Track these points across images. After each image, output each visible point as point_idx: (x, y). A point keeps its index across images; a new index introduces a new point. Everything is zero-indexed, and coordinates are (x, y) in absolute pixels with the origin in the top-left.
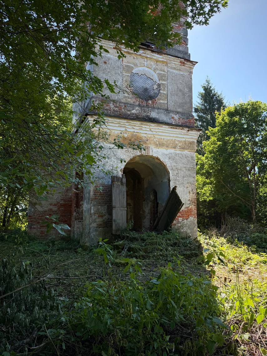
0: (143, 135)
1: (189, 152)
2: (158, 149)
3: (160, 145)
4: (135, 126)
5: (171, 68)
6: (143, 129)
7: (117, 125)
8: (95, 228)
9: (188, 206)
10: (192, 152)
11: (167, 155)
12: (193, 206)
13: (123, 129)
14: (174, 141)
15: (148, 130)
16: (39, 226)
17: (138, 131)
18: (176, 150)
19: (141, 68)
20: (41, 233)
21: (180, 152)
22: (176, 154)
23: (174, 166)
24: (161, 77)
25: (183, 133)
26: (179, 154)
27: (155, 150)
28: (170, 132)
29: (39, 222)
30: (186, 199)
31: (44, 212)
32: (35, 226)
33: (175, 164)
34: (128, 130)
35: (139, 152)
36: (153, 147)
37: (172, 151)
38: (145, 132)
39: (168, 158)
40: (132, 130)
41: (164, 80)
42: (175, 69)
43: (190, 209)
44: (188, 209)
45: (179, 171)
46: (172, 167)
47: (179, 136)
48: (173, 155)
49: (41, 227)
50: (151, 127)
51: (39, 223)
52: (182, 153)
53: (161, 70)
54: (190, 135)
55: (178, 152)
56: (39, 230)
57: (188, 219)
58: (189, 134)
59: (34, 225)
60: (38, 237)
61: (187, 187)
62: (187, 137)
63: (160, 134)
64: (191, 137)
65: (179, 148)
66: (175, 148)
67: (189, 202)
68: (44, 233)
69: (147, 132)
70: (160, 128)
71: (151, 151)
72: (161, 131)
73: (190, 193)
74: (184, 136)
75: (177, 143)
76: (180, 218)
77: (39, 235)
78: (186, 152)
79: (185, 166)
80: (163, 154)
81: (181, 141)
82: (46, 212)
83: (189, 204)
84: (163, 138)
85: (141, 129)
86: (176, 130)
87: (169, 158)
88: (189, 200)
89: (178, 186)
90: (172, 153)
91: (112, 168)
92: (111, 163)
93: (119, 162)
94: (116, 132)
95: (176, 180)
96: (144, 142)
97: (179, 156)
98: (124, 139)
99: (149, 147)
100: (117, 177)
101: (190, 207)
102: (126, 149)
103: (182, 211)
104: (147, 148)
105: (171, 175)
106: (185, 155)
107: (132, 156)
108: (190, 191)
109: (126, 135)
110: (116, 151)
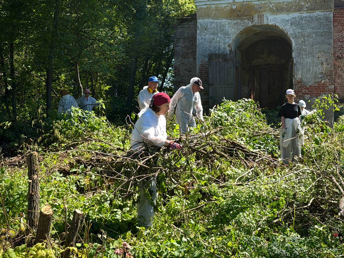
0: (254, 3)
1: (322, 13)
2: (275, 16)
3: (278, 10)
9: (319, 80)
10: (326, 11)
11: (288, 21)
12: (327, 80)
13: (231, 1)
18: (301, 13)
21: (308, 15)
22: (302, 18)
23: (299, 33)
26: (306, 17)
27: (271, 17)
30: (316, 72)
33: (300, 31)
34: (237, 1)
35: (250, 23)
36: (268, 15)
37: (297, 15)
39: (289, 24)
43: (323, 84)
44: (320, 84)
45: (306, 38)
46: (295, 34)
48: (298, 19)
52: (312, 15)
55: (305, 15)
57: (319, 96)
61: (318, 57)
66: (299, 10)
67: (320, 76)
71: (265, 19)
73: (322, 64)
75: (303, 4)
76: (306, 96)
78: (318, 13)
79: (316, 30)
80: (283, 20)
83: (321, 78)
87: (291, 24)
88: (321, 73)
89: (304, 56)
90: (295, 18)
91: (218, 44)
92: (218, 39)
93: (227, 37)
94: (223, 6)
95: (301, 49)
96: (257, 11)
97: (305, 20)
98: (232, 11)
99: (263, 15)
100: (216, 54)
101: (323, 82)
102: (235, 22)
103: (310, 86)
104: (261, 17)
105: (294, 44)
106: (316, 17)
107: (242, 28)
108: (322, 62)
109: (234, 7)
110: (224, 26)
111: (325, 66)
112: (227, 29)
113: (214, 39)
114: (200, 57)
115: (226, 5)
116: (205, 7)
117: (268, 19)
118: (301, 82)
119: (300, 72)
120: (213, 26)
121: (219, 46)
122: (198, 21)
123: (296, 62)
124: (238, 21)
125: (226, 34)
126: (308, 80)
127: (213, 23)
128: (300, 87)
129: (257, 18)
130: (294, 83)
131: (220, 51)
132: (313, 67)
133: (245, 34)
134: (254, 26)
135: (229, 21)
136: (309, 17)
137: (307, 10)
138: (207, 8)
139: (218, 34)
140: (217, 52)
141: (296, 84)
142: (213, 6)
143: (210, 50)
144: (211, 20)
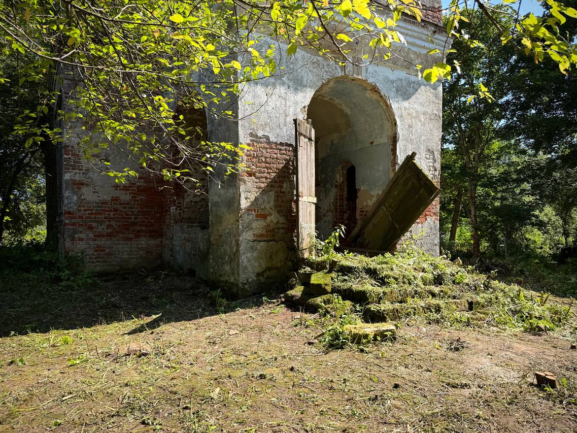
2: (376, 68)
8: (251, 244)
11: (392, 82)
14: (408, 53)
16: (91, 235)
18: (409, 74)
20: (96, 251)
21: (416, 79)
22: (409, 83)
23: (406, 109)
25: (424, 37)
26: (414, 83)
29: (91, 225)
31: (102, 203)
32: (82, 236)
33: (407, 105)
35: (340, 70)
37: (403, 74)
39: (394, 89)
45: (413, 120)
46: (401, 109)
47: (418, 42)
49: (95, 236)
51: (90, 228)
52: (421, 80)
54: (436, 43)
56: (91, 243)
57: (425, 222)
58: (435, 41)
59: (81, 232)
60: (90, 258)
61: (426, 157)
62: (431, 45)
66: (408, 68)
68: (104, 251)
73: (430, 168)
74: (426, 45)
75: (412, 56)
77: (92, 254)
79: (424, 109)
80: (387, 80)
81: (420, 54)
82: (106, 203)
86: (413, 27)
87: (397, 90)
90: (402, 80)
99: (361, 60)
102: (315, 59)
104: (357, 61)
106: (425, 87)
107: (325, 77)
108: (430, 165)
123: (401, 161)
124: (319, 58)
129: (351, 63)
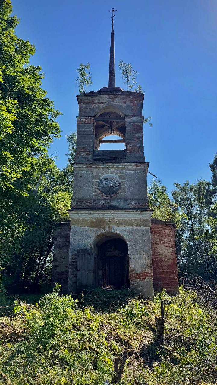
0: (106, 218)
1: (144, 228)
3: (120, 224)
4: (99, 213)
5: (128, 170)
6: (106, 214)
7: (87, 214)
9: (144, 269)
10: (147, 227)
11: (125, 231)
12: (149, 269)
13: (92, 216)
14: (131, 221)
15: (110, 215)
17: (102, 216)
18: (133, 227)
19: (106, 175)
21: (137, 228)
22: (133, 230)
23: (132, 238)
24: (121, 177)
25: (137, 214)
26: (135, 229)
27: (115, 228)
28: (128, 214)
30: (142, 264)
33: (132, 237)
34: (95, 216)
35: (103, 231)
36: (114, 226)
37: (130, 227)
38: (107, 216)
40: (98, 216)
41: (123, 179)
42: (131, 170)
43: (147, 272)
44: (145, 272)
45: (136, 242)
46: (129, 239)
47: (134, 216)
48: (131, 230)
50: (112, 213)
52: (139, 228)
53: (121, 173)
54: (144, 215)
55: (135, 228)
57: (144, 280)
61: (143, 255)
62: (142, 216)
63: (119, 216)
64: (145, 216)
65: (135, 225)
66: (131, 225)
67: (145, 267)
69: (109, 216)
70: (118, 212)
71: (112, 229)
72: (119, 214)
73: (146, 259)
74: (139, 216)
75: (133, 221)
76: (137, 279)
78: (142, 227)
80: (123, 231)
81: (137, 220)
83: (146, 268)
84: (122, 219)
85: (105, 215)
86: (131, 212)
87: (127, 233)
88: (145, 265)
89: (135, 253)
90: (129, 229)
91: (84, 243)
92: (83, 239)
93: (89, 238)
94: (87, 219)
95: (133, 249)
96: (107, 224)
97: (135, 231)
98: (93, 222)
99: (111, 226)
100: (82, 250)
101: (146, 270)
102: (94, 229)
103: (139, 273)
104: (109, 227)
105: (129, 246)
106: (141, 230)
107: (98, 233)
108: (146, 258)
109: (94, 220)
110: (87, 231)
111: (147, 260)
112: (89, 233)
113: (81, 239)
114: (72, 251)
115: (89, 218)
116: (76, 218)
117: (114, 229)
118: (134, 270)
119: (133, 264)
120: (80, 231)
121: (84, 244)
122: (71, 227)
123: (131, 257)
124: (96, 229)
125: (89, 236)
126: (138, 269)
127: (81, 229)
128: (134, 273)
129: (107, 228)
130: (130, 270)
131: (85, 247)
132: (141, 261)
133: (100, 237)
134: (106, 233)
135: (90, 228)
136: (138, 229)
137: (136, 225)
138: (77, 219)
139: (83, 236)
140: (83, 248)
141: (131, 272)
142: (81, 219)
143: (78, 246)
144: (79, 227)
